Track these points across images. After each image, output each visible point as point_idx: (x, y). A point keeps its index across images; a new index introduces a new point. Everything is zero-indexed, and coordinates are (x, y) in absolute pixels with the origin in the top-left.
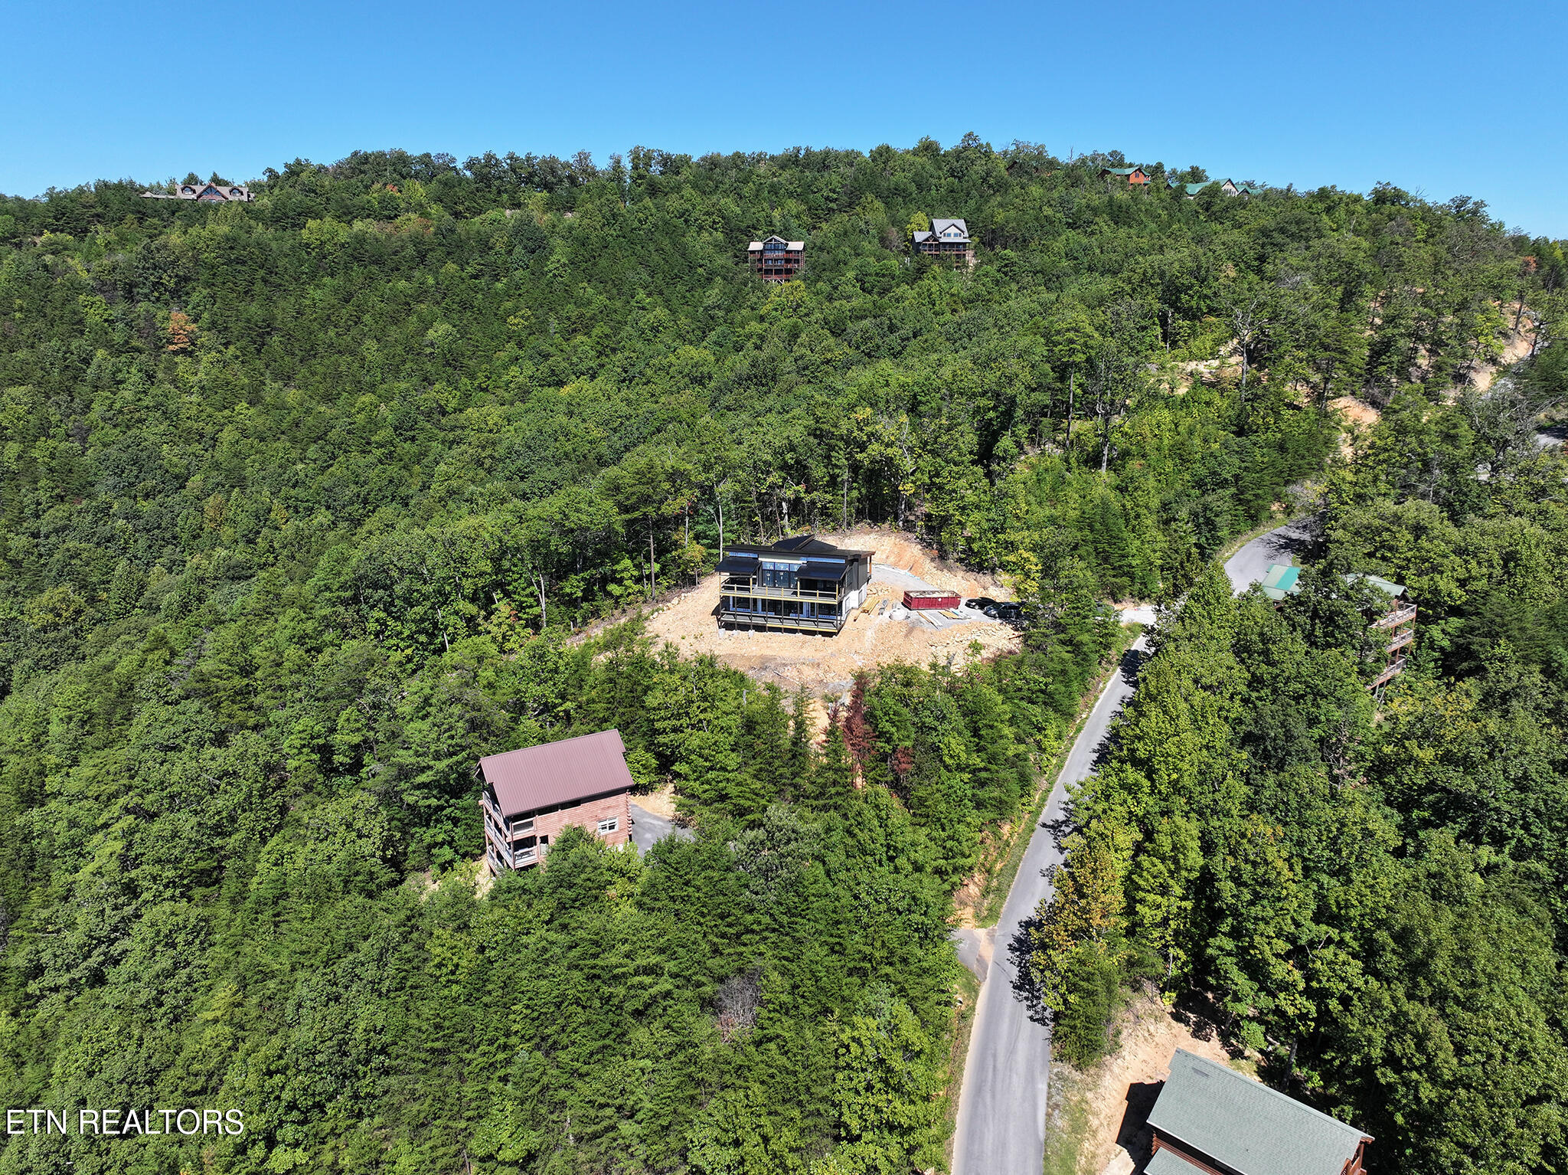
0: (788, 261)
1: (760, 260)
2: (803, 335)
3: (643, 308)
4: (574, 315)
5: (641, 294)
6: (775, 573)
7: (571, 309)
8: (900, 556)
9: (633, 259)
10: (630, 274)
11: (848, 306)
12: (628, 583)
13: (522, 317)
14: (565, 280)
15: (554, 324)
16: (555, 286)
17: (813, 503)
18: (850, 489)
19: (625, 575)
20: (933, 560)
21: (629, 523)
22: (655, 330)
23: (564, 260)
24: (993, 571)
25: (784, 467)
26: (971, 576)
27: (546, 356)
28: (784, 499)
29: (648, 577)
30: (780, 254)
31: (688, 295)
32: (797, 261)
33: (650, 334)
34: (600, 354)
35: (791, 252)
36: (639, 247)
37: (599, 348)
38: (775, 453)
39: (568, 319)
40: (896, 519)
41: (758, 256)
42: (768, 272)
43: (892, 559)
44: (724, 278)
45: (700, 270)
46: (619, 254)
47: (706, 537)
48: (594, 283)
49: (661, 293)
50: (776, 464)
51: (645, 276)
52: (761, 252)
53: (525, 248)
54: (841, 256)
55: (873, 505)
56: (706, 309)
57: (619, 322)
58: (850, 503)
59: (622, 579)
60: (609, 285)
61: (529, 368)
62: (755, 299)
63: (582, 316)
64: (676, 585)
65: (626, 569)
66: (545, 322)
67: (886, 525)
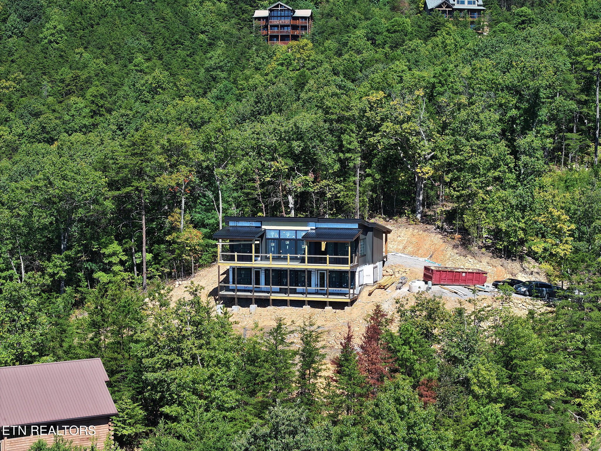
0: (295, 27)
1: (266, 27)
2: (311, 82)
3: (141, 71)
4: (68, 78)
5: (139, 58)
6: (280, 241)
7: (65, 72)
8: (418, 247)
9: (133, 27)
10: (129, 40)
11: (359, 58)
12: (117, 268)
13: (15, 80)
14: (61, 46)
15: (47, 87)
16: (51, 51)
17: (322, 194)
18: (363, 177)
19: (114, 259)
20: (455, 247)
21: (119, 201)
22: (153, 91)
23: (61, 27)
24: (522, 259)
25: (290, 154)
26: (498, 262)
27: (37, 115)
28: (290, 192)
29: (139, 267)
30: (287, 21)
31: (189, 59)
32: (304, 28)
33: (148, 96)
34: (94, 114)
35: (297, 18)
36: (139, 16)
37: (94, 107)
38: (281, 139)
39: (62, 81)
40: (414, 211)
41: (263, 23)
42: (273, 37)
43: (410, 249)
44: (226, 42)
45: (201, 36)
46: (117, 22)
47: (204, 226)
48: (90, 48)
49: (160, 58)
50: (282, 150)
51: (144, 41)
52: (266, 18)
53: (20, 16)
54: (350, 20)
55: (387, 197)
56: (207, 70)
57: (115, 85)
58: (362, 193)
59: (111, 264)
60: (107, 50)
61: (19, 127)
62: (259, 60)
63: (76, 78)
64: (170, 274)
65: (114, 254)
66: (39, 84)
67: (404, 219)
